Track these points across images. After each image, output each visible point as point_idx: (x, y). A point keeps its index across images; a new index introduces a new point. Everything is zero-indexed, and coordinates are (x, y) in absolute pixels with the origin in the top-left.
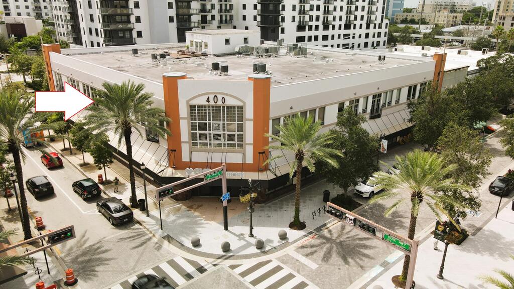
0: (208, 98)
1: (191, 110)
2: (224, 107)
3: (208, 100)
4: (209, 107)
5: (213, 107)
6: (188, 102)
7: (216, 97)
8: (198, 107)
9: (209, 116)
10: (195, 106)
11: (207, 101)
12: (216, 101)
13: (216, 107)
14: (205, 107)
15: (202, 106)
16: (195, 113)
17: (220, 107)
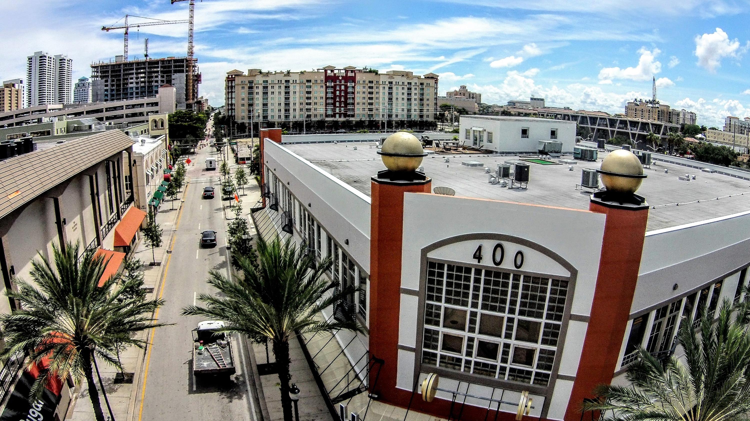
0: (480, 248)
1: (432, 273)
2: (516, 278)
3: (478, 256)
4: (478, 272)
5: (488, 273)
6: (425, 251)
7: (499, 250)
8: (450, 268)
9: (476, 297)
10: (441, 266)
11: (475, 257)
12: (498, 259)
13: (497, 275)
14: (468, 270)
15: (459, 269)
16: (440, 283)
17: (506, 276)
